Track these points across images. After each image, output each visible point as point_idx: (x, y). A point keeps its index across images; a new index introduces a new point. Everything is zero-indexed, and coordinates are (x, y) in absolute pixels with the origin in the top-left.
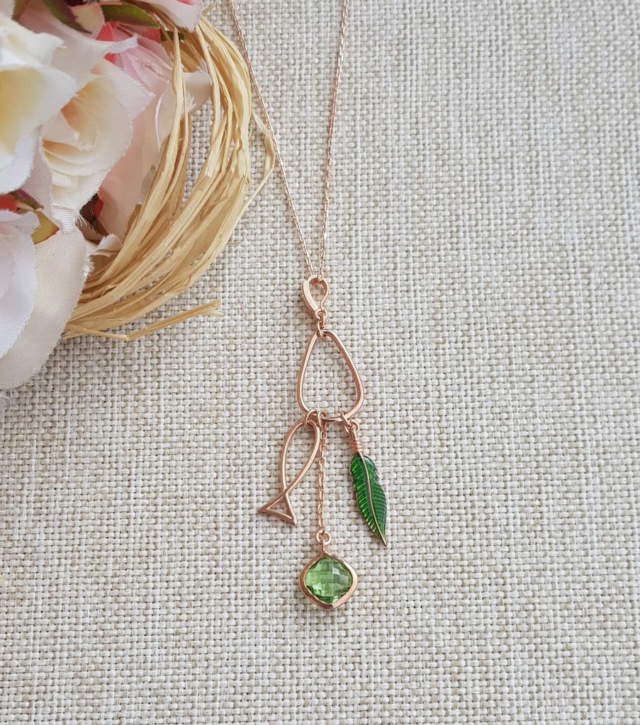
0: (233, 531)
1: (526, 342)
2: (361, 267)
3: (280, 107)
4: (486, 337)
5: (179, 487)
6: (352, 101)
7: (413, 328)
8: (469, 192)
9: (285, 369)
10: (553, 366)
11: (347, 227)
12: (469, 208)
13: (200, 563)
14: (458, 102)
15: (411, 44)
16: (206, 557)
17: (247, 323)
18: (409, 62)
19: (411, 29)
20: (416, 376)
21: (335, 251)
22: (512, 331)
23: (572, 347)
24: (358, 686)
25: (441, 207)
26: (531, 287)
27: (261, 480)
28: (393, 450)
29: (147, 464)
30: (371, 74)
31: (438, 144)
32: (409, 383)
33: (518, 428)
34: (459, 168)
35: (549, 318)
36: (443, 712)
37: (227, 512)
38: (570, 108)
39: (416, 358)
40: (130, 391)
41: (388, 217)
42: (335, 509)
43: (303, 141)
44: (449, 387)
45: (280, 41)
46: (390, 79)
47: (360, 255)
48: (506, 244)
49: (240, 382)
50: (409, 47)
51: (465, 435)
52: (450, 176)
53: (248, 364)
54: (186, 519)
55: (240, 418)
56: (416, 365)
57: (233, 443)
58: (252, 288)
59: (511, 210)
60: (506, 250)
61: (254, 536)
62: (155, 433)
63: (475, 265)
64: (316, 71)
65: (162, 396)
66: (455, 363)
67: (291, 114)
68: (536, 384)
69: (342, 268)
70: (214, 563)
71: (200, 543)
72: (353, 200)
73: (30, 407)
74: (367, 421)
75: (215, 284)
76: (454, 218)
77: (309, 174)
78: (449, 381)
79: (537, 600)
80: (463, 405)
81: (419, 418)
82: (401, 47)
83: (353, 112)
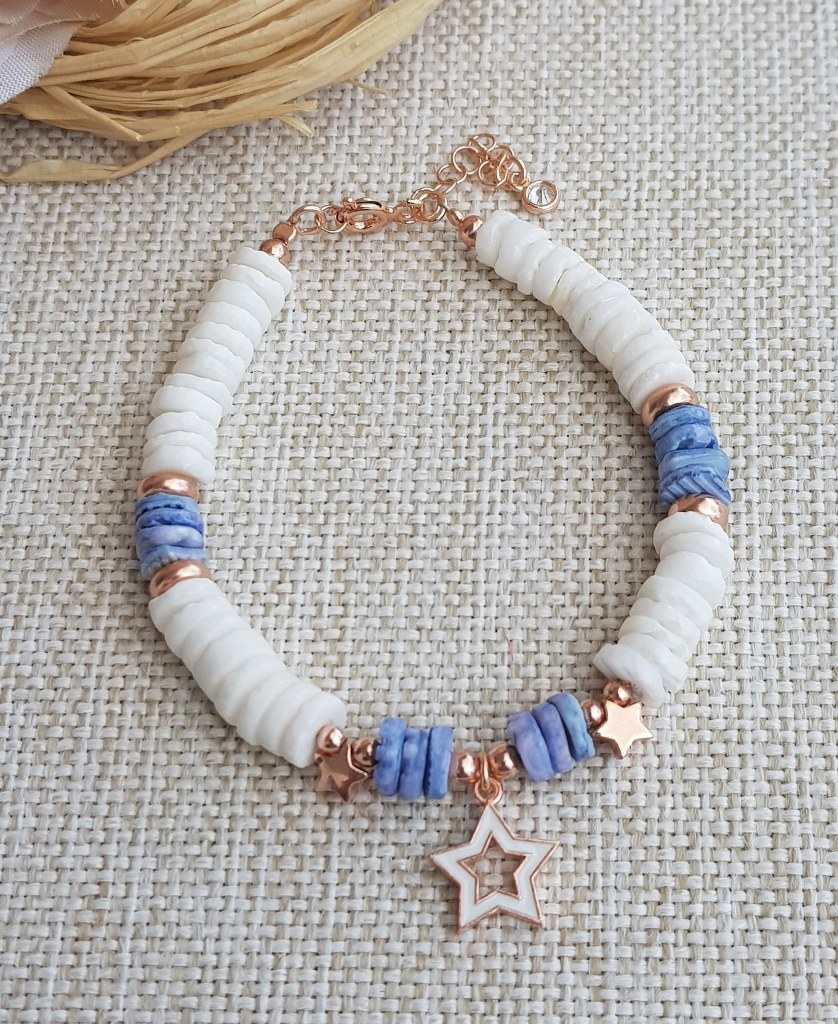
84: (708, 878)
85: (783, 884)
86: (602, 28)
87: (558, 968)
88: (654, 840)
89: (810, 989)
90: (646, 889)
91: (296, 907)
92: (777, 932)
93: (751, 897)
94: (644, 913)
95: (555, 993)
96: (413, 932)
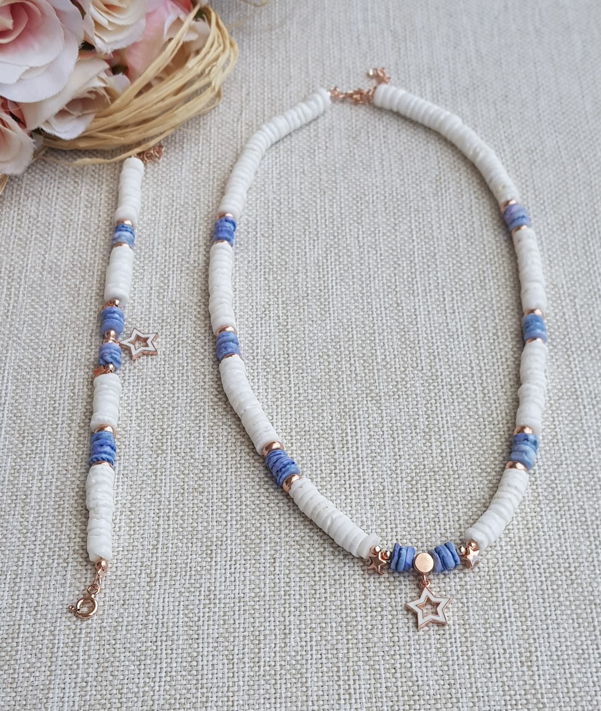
20: (463, 359)
24: (439, 535)
36: (499, 548)
37: (340, 439)
38: (552, 212)
45: (358, 183)
61: (359, 452)
64: (383, 198)
67: (368, 221)
72: (413, 265)
73: (203, 384)
79: (557, 482)
86: (356, 151)
88: (393, 370)
89: (445, 402)
96: (319, 397)
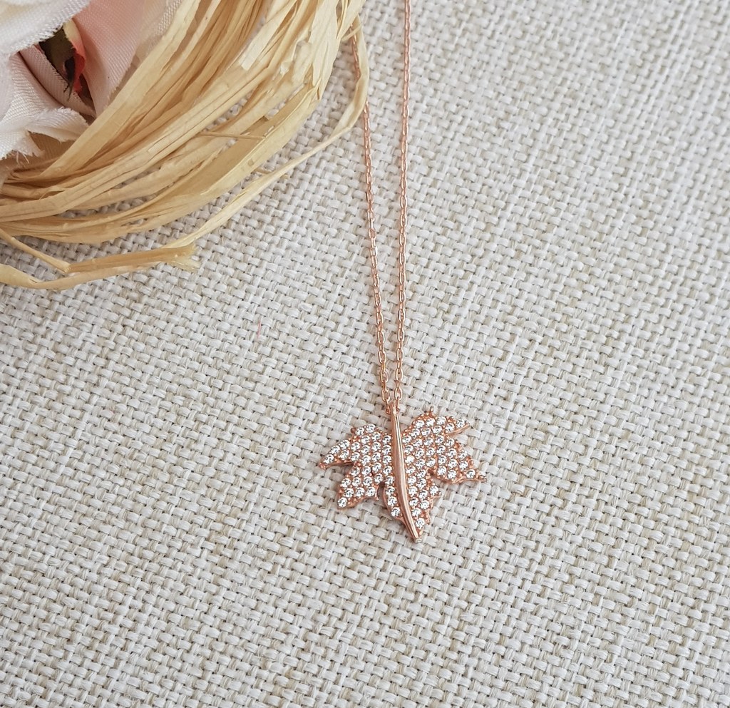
0: (91, 654)
1: (645, 542)
2: (454, 338)
3: (445, 67)
4: (590, 513)
5: (47, 558)
6: (550, 95)
7: (489, 457)
8: (660, 288)
9: (278, 444)
10: (671, 594)
11: (461, 273)
12: (651, 312)
13: (21, 682)
14: (703, 150)
15: (673, 42)
16: (35, 677)
17: (256, 356)
18: (658, 66)
19: (683, 22)
21: (428, 300)
22: (632, 517)
23: (712, 576)
25: (610, 295)
26: (690, 462)
27: (167, 593)
28: (377, 626)
29: (19, 505)
30: (595, 66)
31: (647, 201)
32: (447, 535)
33: (576, 668)
34: (663, 247)
35: (697, 519)
39: (473, 503)
40: (46, 391)
41: (526, 280)
42: (252, 680)
43: (455, 126)
44: (502, 564)
46: (619, 82)
47: (462, 320)
48: (681, 385)
49: (204, 438)
50: (668, 46)
51: (493, 647)
52: (644, 254)
53: (228, 417)
54: (33, 609)
55: (180, 491)
56: (468, 511)
57: (153, 523)
58: (286, 310)
59: (712, 337)
60: (677, 393)
62: (52, 465)
63: (622, 398)
65: (87, 416)
66: (526, 532)
68: (632, 612)
69: (426, 328)
70: (41, 690)
71: (35, 652)
74: (360, 567)
75: (237, 282)
76: (622, 316)
77: (442, 176)
78: (505, 556)
80: (511, 599)
81: (437, 594)
82: (658, 42)
83: (545, 110)
84: (325, 530)
85: (374, 551)
87: (198, 554)
90: (280, 523)
91: (41, 453)
92: (355, 582)
93: (348, 552)
94: (272, 539)
95: (189, 569)
